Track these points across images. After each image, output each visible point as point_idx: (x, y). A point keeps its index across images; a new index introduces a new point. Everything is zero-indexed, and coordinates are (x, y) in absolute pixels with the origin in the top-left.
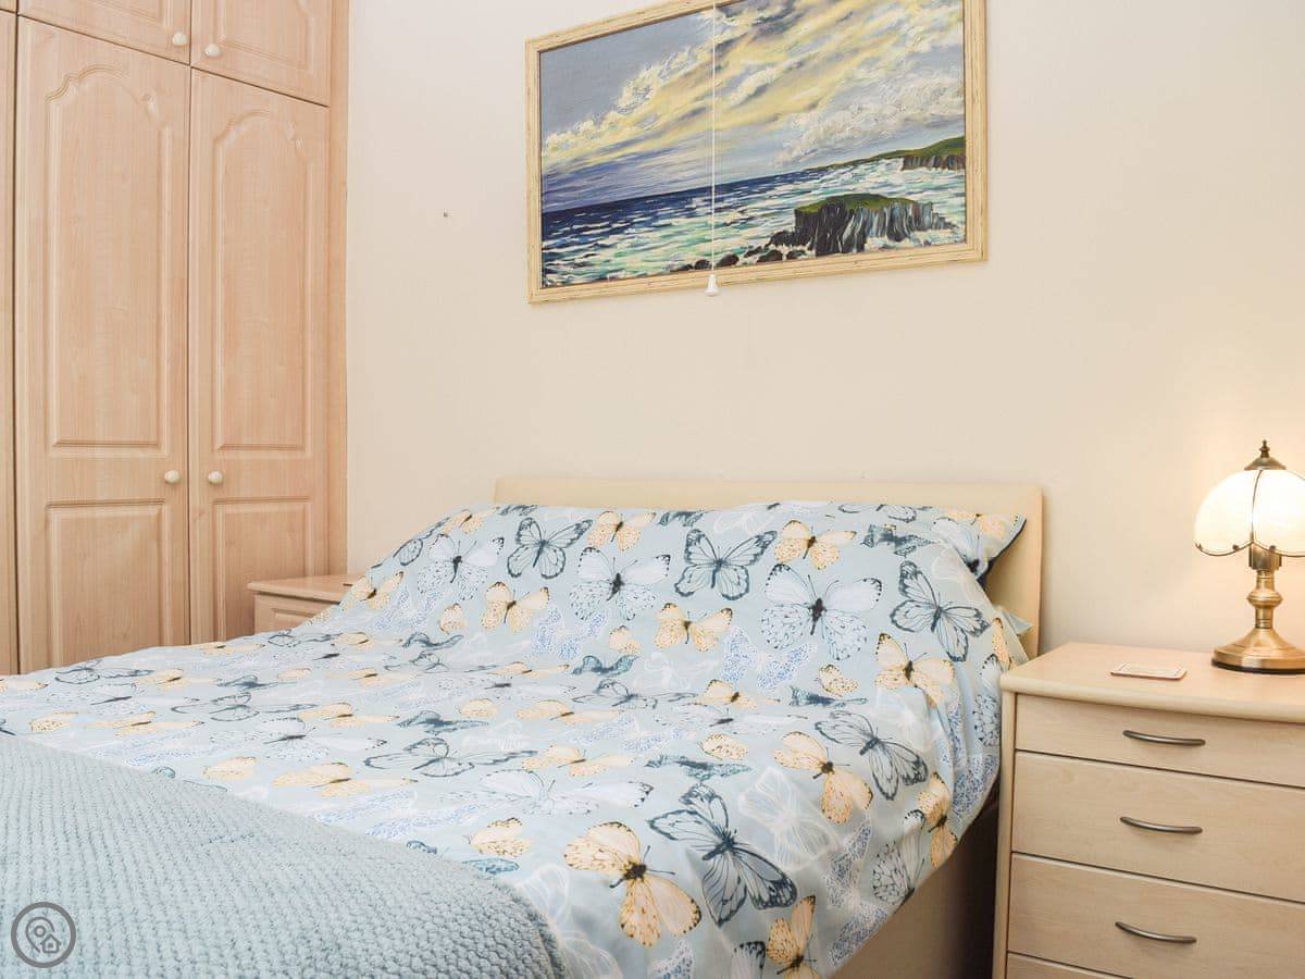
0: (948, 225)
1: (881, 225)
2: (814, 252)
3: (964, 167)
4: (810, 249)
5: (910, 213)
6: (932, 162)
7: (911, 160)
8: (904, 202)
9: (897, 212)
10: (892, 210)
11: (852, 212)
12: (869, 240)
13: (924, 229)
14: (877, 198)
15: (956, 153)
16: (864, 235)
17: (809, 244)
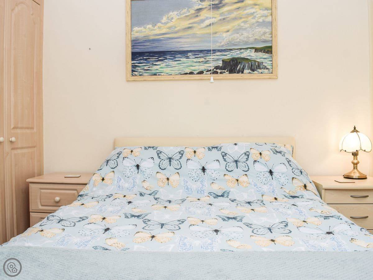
0: (267, 69)
1: (248, 66)
2: (228, 72)
3: (272, 54)
4: (227, 71)
5: (257, 64)
6: (263, 51)
7: (257, 50)
8: (255, 61)
9: (253, 63)
11: (240, 63)
12: (245, 70)
13: (261, 69)
14: (247, 59)
15: (270, 50)
16: (243, 69)
17: (227, 70)
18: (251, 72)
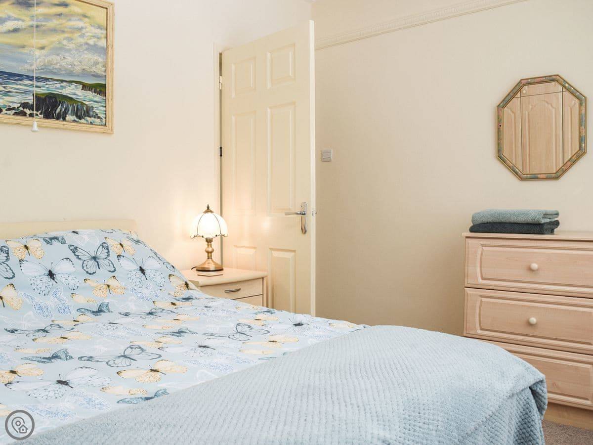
0: (99, 117)
1: (73, 110)
2: (42, 116)
3: (105, 96)
4: (41, 114)
5: (85, 109)
6: (93, 90)
7: (85, 87)
8: (83, 104)
9: (79, 107)
10: (77, 106)
11: (60, 102)
12: (67, 116)
13: (90, 117)
14: (71, 99)
15: (103, 89)
16: (65, 113)
17: (40, 111)
18: (77, 120)
